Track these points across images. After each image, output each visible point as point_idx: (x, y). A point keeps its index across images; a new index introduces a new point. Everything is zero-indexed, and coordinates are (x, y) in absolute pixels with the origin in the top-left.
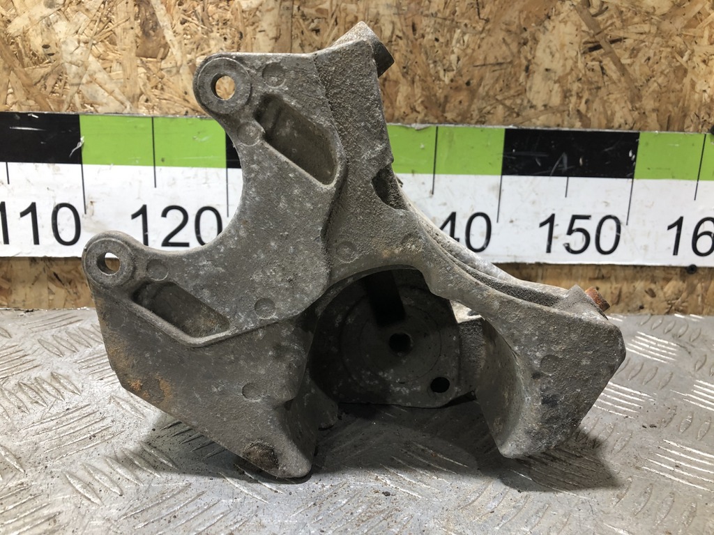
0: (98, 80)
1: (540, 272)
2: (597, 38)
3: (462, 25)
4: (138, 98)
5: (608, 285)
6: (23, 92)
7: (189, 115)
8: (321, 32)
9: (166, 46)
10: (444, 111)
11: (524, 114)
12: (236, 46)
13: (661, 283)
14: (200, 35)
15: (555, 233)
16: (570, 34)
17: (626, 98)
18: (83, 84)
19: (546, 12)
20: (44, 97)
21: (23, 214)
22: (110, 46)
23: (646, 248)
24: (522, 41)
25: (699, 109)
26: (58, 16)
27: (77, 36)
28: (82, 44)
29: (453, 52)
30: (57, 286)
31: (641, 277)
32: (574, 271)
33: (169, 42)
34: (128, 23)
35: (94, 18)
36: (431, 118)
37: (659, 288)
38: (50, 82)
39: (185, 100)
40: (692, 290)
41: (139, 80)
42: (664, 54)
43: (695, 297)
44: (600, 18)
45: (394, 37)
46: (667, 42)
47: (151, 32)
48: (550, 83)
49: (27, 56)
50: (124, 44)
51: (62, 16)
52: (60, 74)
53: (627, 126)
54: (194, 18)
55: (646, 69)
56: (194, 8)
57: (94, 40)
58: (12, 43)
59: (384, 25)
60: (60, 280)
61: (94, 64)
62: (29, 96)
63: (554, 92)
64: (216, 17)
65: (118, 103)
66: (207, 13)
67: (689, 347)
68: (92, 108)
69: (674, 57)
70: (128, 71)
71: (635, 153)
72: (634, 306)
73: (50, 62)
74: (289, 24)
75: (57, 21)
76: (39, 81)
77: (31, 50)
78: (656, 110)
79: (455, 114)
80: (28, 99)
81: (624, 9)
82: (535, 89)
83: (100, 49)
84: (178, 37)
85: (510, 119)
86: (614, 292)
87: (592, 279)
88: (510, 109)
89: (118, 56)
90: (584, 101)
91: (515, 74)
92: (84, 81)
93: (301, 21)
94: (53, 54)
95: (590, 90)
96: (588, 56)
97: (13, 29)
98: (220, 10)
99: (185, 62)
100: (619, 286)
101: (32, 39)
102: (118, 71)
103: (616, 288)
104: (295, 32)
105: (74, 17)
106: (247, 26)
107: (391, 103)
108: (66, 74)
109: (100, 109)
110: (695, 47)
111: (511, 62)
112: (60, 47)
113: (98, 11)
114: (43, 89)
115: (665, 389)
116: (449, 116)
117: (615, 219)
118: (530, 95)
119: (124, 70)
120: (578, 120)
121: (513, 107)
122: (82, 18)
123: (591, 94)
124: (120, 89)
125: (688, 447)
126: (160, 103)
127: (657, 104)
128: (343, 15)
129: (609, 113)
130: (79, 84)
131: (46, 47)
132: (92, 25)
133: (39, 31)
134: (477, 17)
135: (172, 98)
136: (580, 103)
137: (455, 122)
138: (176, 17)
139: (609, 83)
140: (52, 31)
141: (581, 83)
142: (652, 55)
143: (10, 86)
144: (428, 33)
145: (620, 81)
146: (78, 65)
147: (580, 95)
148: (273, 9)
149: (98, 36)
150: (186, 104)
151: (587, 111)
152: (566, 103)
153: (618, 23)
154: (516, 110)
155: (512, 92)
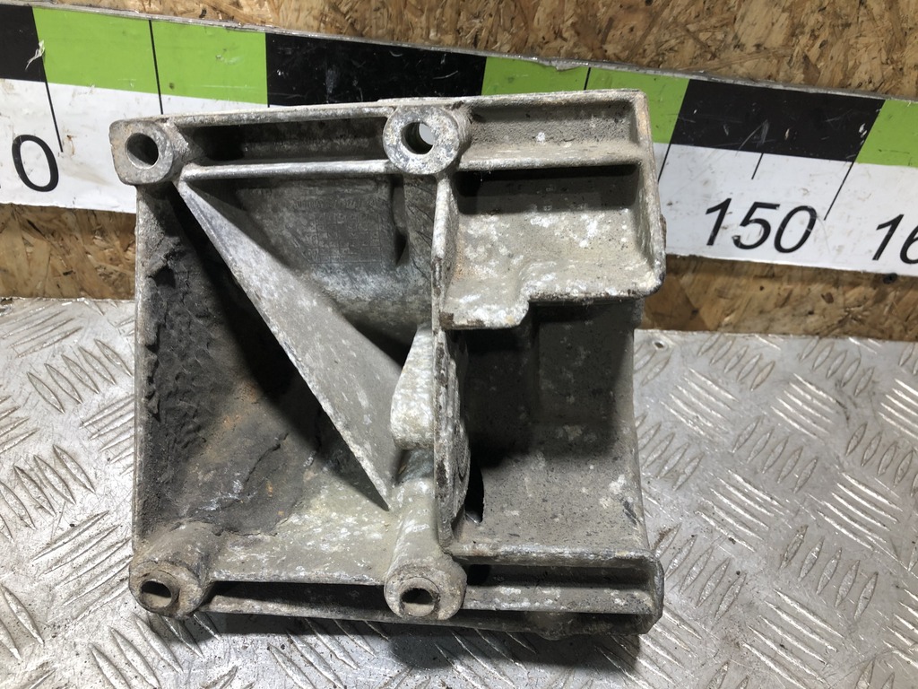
5: (777, 285)
7: (208, 16)
10: (603, 41)
11: (723, 56)
13: (846, 288)
15: (725, 222)
17: (882, 44)
23: (840, 249)
30: (34, 236)
31: (822, 279)
36: (583, 50)
37: (841, 292)
40: (881, 298)
43: (882, 306)
48: (777, 11)
53: (870, 88)
60: (37, 230)
63: (777, 27)
67: (850, 406)
71: (868, 128)
72: (802, 310)
79: (619, 47)
85: (700, 61)
86: (782, 293)
87: (758, 277)
88: (705, 46)
90: (818, 43)
95: (834, 26)
100: (790, 287)
103: (785, 289)
107: (526, 23)
115: (801, 493)
116: (611, 49)
117: (812, 212)
120: (801, 70)
123: (832, 34)
125: (802, 606)
129: (851, 64)
136: (812, 46)
137: (617, 60)
139: (865, 19)
141: (822, 14)
145: (882, 17)
147: (817, 33)
151: (818, 60)
152: (791, 44)
154: (713, 49)
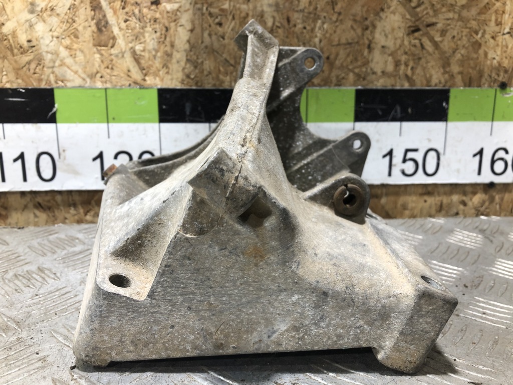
0: (67, 64)
1: (384, 190)
2: (417, 23)
3: (322, 17)
4: (95, 75)
5: (433, 199)
6: (14, 74)
7: (132, 86)
8: (223, 25)
9: (114, 38)
11: (368, 78)
12: (163, 36)
13: (471, 196)
14: (138, 29)
15: (394, 163)
16: (398, 21)
17: (439, 65)
18: (56, 67)
19: (380, 6)
20: (29, 77)
21: (15, 160)
22: (75, 39)
23: (458, 171)
24: (365, 27)
25: (491, 72)
26: (37, 20)
27: (51, 33)
28: (55, 39)
29: (316, 36)
30: (40, 211)
31: (456, 191)
32: (408, 189)
33: (116, 35)
34: (86, 23)
35: (63, 20)
37: (469, 199)
38: (33, 66)
39: (129, 76)
40: (492, 200)
41: (95, 63)
42: (464, 34)
43: (494, 204)
44: (418, 10)
45: (275, 27)
46: (466, 25)
47: (103, 29)
48: (386, 56)
49: (16, 48)
50: (85, 37)
51: (40, 19)
52: (39, 60)
53: (441, 85)
54: (134, 18)
55: (453, 45)
56: (133, 11)
57: (63, 35)
58: (5, 40)
59: (267, 18)
60: (42, 207)
61: (64, 53)
62: (18, 77)
63: (388, 63)
64: (149, 16)
65: (81, 80)
66: (143, 14)
67: (491, 238)
68: (63, 84)
69: (471, 35)
70: (88, 57)
71: (447, 103)
72: (452, 212)
73: (32, 52)
74: (201, 20)
75: (36, 23)
76: (25, 66)
77: (18, 44)
78: (460, 73)
79: (320, 80)
80: (17, 78)
81: (434, 3)
82: (375, 60)
83: (67, 42)
84: (123, 32)
85: (358, 82)
86: (437, 203)
87: (422, 194)
88: (358, 75)
89: (80, 47)
90: (410, 68)
91: (361, 50)
92: (57, 64)
93: (209, 18)
94: (34, 46)
95: (414, 60)
96: (411, 36)
97: (6, 30)
98: (151, 12)
99: (128, 49)
100: (440, 198)
101: (19, 36)
102: (80, 57)
103: (438, 201)
104: (205, 25)
105: (49, 20)
106: (171, 22)
108: (44, 60)
109: (69, 84)
110: (486, 28)
111: (357, 42)
112: (39, 41)
113: (65, 15)
114: (28, 71)
115: (475, 265)
116: (316, 81)
117: (436, 151)
118: (372, 65)
119: (85, 56)
120: (406, 81)
121: (360, 73)
122: (54, 21)
123: (414, 63)
124: (82, 69)
125: (492, 301)
126: (111, 78)
127: (461, 69)
128: (238, 12)
129: (428, 76)
130: (53, 67)
131: (29, 41)
132: (61, 25)
133: (24, 30)
134: (332, 12)
135: (119, 74)
136: (407, 69)
137: (319, 85)
138: (121, 17)
139: (427, 55)
140: (34, 30)
141: (407, 55)
142: (456, 34)
143: (4, 70)
144: (299, 23)
145: (434, 53)
146: (52, 54)
147: (407, 64)
148: (188, 10)
149: (65, 33)
150: (129, 78)
151: (412, 75)
152: (397, 70)
153: (431, 13)
154: (362, 76)
155: (359, 63)
